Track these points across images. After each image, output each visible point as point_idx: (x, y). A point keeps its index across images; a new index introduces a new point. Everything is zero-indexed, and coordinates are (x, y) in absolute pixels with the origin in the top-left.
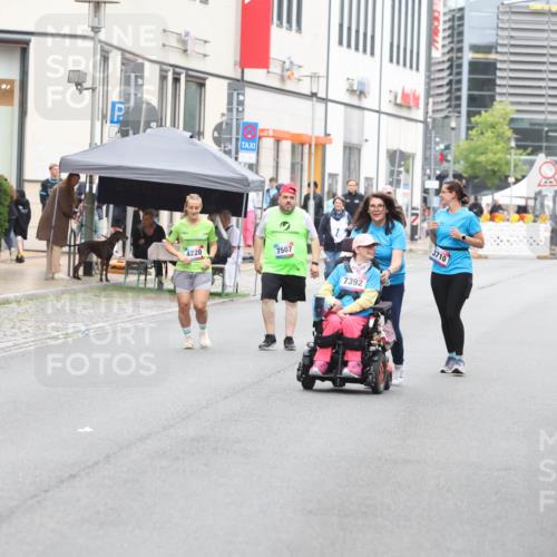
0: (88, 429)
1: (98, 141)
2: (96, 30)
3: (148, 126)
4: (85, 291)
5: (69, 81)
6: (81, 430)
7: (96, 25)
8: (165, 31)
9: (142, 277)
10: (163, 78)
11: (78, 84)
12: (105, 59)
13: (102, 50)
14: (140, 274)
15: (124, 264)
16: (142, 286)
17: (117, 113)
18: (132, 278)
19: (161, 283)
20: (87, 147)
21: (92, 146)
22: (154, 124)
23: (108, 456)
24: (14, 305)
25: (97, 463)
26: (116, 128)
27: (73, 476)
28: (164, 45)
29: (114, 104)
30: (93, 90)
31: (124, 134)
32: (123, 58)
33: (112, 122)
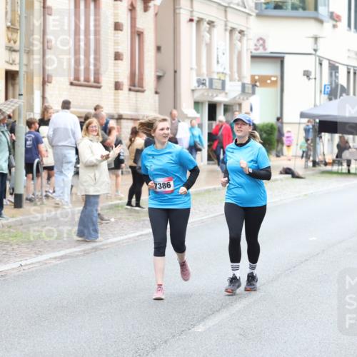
0: (314, 238)
1: (318, 103)
2: (315, 50)
3: (341, 95)
4: (313, 175)
5: (304, 75)
6: (311, 239)
7: (315, 48)
8: (349, 50)
9: (340, 167)
10: (349, 73)
11: (308, 76)
12: (321, 64)
13: (319, 60)
14: (339, 165)
15: (331, 161)
16: (340, 171)
17: (326, 90)
18: (335, 168)
19: (349, 170)
20: (312, 106)
21: (315, 106)
22: (344, 95)
23: (323, 251)
24: (279, 182)
25: (318, 254)
26: (326, 96)
27: (307, 260)
28: (349, 57)
29: (325, 86)
30: (315, 79)
31: (330, 99)
32: (330, 63)
33: (324, 94)
